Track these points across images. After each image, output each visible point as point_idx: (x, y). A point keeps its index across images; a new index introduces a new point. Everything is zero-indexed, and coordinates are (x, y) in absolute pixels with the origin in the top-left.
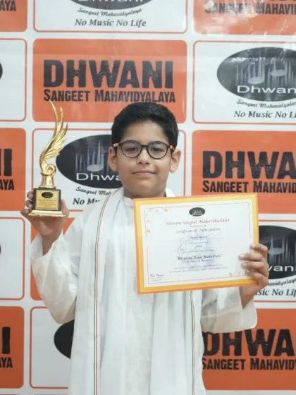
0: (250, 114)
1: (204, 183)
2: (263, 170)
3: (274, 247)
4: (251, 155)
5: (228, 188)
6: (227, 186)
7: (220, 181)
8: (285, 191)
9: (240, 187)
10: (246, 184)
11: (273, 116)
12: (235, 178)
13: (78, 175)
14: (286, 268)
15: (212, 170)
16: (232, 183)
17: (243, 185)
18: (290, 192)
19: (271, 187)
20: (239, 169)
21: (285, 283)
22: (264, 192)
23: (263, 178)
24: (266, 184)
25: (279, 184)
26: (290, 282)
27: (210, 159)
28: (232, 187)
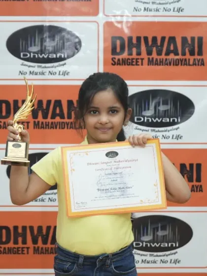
0: (145, 9)
1: (112, 59)
2: (154, 49)
3: (163, 104)
4: (146, 39)
5: (130, 62)
6: (129, 61)
7: (124, 58)
8: (170, 65)
9: (138, 62)
10: (142, 59)
11: (161, 11)
12: (134, 56)
13: (22, 54)
14: (171, 119)
15: (118, 50)
16: (132, 59)
17: (140, 61)
18: (174, 65)
19: (160, 62)
20: (137, 49)
21: (171, 130)
22: (155, 65)
23: (154, 55)
24: (157, 60)
25: (166, 60)
26: (174, 129)
27: (116, 42)
28: (133, 62)
